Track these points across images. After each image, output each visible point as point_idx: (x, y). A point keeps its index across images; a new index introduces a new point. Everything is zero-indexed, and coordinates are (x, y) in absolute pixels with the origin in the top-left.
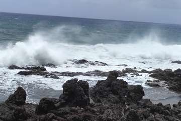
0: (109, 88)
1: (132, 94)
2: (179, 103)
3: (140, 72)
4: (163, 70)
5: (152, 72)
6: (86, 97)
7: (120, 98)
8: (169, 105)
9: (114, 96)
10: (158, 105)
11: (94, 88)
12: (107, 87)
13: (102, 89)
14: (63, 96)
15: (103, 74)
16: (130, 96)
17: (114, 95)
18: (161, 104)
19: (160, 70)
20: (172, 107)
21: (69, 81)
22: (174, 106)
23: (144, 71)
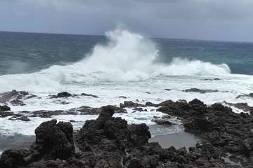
0: (102, 130)
1: (134, 137)
2: (197, 145)
3: (144, 106)
4: (175, 101)
5: (160, 105)
6: (69, 145)
7: (117, 142)
8: (185, 148)
9: (108, 141)
10: (169, 149)
11: (81, 131)
12: (99, 129)
13: (91, 133)
14: (36, 145)
15: (94, 111)
16: (131, 140)
17: (109, 139)
18: (173, 148)
19: (170, 102)
20: (188, 151)
21: (43, 124)
22: (191, 149)
23: (149, 104)
